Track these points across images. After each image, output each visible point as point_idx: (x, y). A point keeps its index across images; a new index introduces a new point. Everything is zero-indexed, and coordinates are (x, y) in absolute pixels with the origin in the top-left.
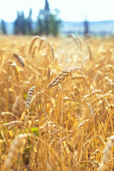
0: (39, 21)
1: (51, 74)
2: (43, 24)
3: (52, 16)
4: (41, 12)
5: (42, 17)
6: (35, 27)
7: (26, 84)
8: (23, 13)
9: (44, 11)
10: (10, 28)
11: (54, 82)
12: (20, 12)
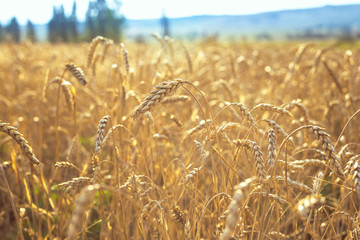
0: (90, 21)
1: (127, 96)
2: (96, 24)
3: (109, 13)
4: (91, 6)
5: (94, 14)
6: (82, 30)
7: (85, 117)
8: (62, 7)
9: (96, 4)
10: (42, 33)
11: (144, 105)
12: (58, 7)
